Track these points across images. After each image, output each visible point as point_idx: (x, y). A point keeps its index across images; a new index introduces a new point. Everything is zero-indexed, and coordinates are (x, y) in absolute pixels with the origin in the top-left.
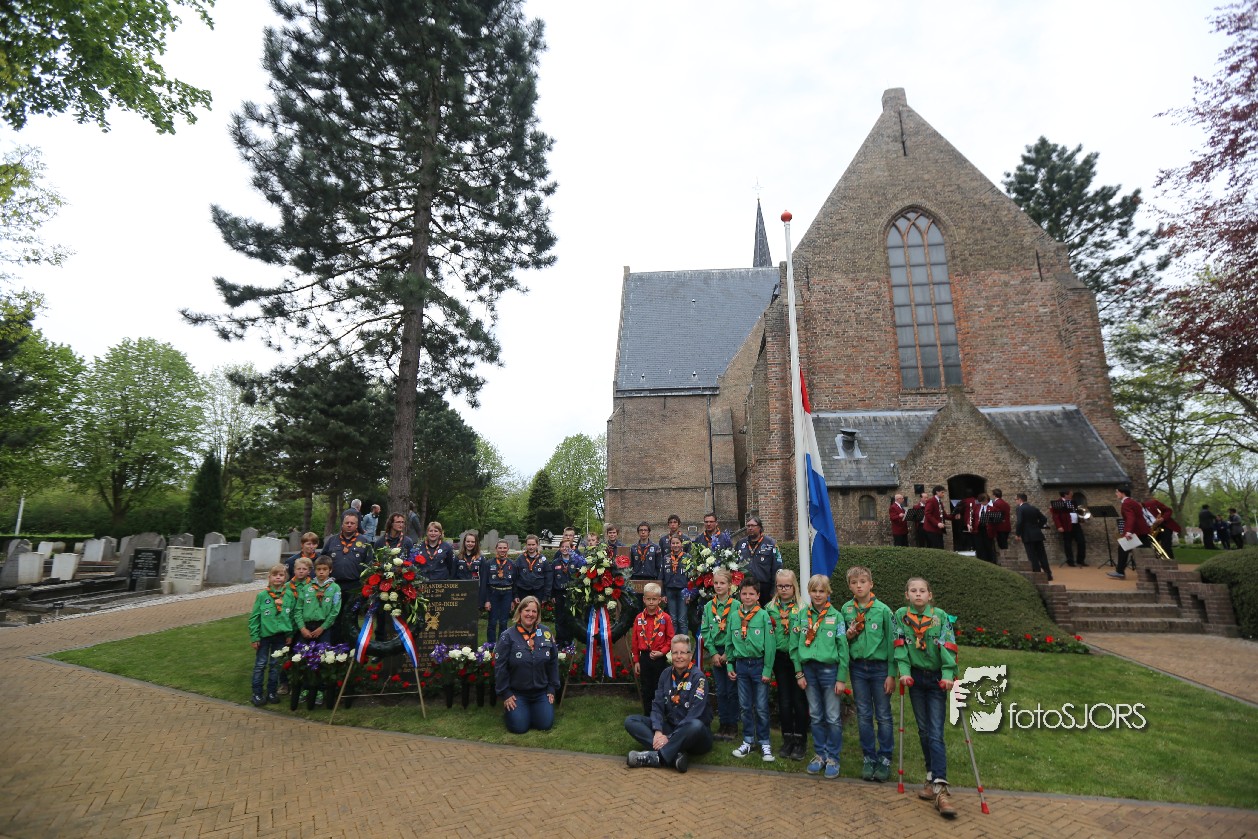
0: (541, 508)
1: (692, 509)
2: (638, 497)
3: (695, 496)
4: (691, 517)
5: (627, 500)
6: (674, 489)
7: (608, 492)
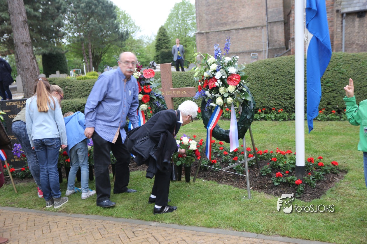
0: (163, 50)
1: (254, 41)
2: (218, 37)
3: (256, 33)
4: (253, 47)
5: (211, 39)
6: (241, 29)
7: (198, 35)
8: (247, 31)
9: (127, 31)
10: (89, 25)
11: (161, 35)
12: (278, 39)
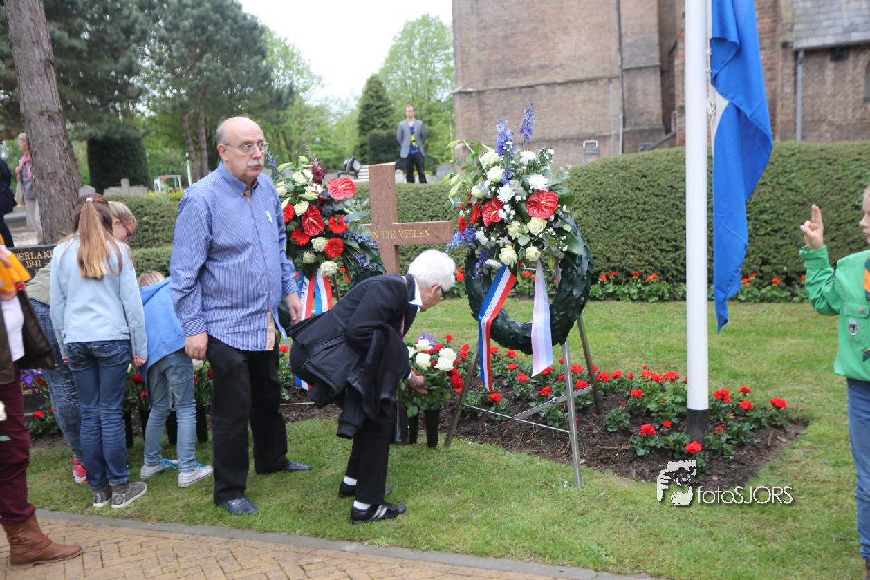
0: (375, 131)
1: (589, 113)
2: (505, 101)
3: (595, 93)
4: (587, 126)
5: (488, 107)
6: (560, 84)
7: (458, 97)
8: (575, 88)
9: (291, 87)
10: (200, 72)
11: (372, 97)
12: (647, 110)
